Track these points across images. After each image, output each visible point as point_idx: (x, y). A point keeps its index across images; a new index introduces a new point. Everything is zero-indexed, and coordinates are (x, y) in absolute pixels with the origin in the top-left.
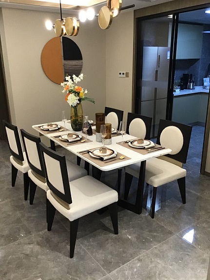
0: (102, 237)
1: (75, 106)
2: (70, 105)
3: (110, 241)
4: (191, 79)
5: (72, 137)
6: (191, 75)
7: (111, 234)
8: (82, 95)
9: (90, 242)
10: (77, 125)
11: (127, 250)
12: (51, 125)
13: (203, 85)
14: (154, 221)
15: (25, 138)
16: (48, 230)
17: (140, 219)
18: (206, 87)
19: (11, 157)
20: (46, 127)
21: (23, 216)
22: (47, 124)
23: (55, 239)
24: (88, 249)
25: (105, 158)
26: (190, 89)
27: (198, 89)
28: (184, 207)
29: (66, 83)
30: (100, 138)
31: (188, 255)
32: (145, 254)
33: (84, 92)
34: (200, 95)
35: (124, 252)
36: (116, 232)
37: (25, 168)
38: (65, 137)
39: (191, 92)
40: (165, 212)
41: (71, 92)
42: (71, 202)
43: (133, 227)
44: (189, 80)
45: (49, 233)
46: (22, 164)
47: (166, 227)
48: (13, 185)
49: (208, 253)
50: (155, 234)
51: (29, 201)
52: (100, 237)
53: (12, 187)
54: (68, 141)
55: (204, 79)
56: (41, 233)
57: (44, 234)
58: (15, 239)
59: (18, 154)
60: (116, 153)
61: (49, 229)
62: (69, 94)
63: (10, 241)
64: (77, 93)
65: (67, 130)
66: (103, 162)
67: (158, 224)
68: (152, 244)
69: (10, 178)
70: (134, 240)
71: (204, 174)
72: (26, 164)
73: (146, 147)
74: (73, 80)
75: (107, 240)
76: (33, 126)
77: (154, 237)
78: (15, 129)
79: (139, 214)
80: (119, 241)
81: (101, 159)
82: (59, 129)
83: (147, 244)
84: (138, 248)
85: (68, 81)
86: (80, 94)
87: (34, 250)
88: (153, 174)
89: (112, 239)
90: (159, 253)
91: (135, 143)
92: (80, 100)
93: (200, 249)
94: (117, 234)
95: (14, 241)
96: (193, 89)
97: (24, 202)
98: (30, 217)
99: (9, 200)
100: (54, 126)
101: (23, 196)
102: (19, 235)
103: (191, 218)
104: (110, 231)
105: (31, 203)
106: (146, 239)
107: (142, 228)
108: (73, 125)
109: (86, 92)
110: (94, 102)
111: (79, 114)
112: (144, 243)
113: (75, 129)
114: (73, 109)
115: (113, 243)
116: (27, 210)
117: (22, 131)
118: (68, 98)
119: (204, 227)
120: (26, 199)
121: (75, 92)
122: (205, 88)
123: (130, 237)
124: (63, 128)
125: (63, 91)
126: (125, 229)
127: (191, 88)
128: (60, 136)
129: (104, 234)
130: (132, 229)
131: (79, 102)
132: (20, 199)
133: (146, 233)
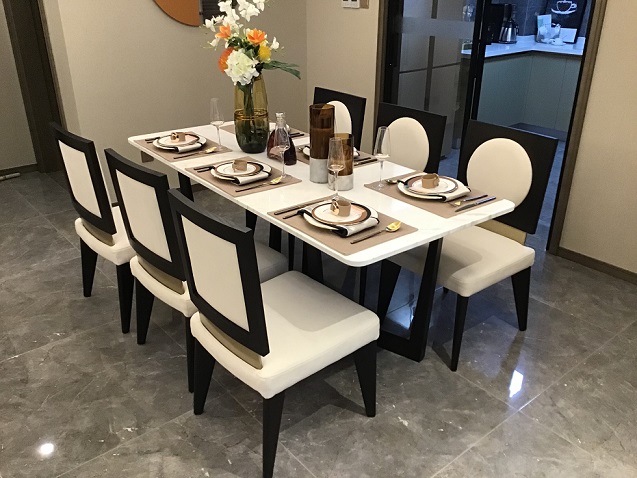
0: (336, 425)
1: (247, 86)
2: (235, 80)
3: (357, 435)
4: (509, 17)
5: (245, 169)
6: (510, 6)
7: (357, 415)
8: (266, 55)
9: (307, 440)
10: (254, 138)
11: (406, 458)
12: (181, 136)
13: (535, 32)
14: (458, 378)
15: (118, 173)
16: (196, 413)
17: (422, 375)
18: (543, 37)
19: (79, 221)
20: (166, 140)
21: (124, 376)
22: (169, 133)
23: (217, 435)
24: (306, 459)
25: (352, 229)
26: (504, 42)
27: (525, 43)
28: (523, 338)
29: (219, 19)
30: (321, 174)
31: (556, 464)
32: (449, 466)
33: (269, 45)
34: (529, 59)
35: (398, 464)
36: (370, 412)
37: (119, 254)
38: (227, 170)
39: (507, 49)
40: (482, 353)
41: (235, 44)
42: (265, 351)
43: (409, 397)
44: (505, 19)
45: (198, 421)
46: (111, 243)
47: (489, 393)
48: (87, 292)
49: (601, 458)
50: (466, 412)
51: (134, 335)
52: (331, 426)
53: (83, 297)
54: (237, 181)
55: (540, 17)
56: (176, 421)
57: (185, 424)
58: (112, 441)
59: (99, 214)
60: (374, 214)
61: (199, 410)
62: (229, 51)
63: (98, 448)
64: (252, 49)
65: (226, 150)
66: (346, 242)
67: (468, 385)
68: (463, 440)
69: (77, 274)
70: (417, 429)
71: (556, 254)
72: (121, 240)
73: (448, 196)
74: (238, 13)
75: (350, 433)
76: (131, 140)
77: (465, 420)
78: (88, 148)
79: (418, 361)
80: (380, 436)
81: (341, 233)
82: (204, 146)
83: (451, 440)
84: (430, 451)
85: (225, 14)
86: (262, 53)
87: (165, 471)
88: (458, 265)
89: (362, 430)
90: (485, 462)
91: (417, 186)
92: (259, 68)
93: (582, 446)
94: (373, 415)
95: (110, 445)
96: (513, 42)
97: (122, 339)
98: (142, 379)
99: (81, 333)
100: (189, 139)
101: (116, 321)
102: (121, 429)
103: (544, 367)
104: (355, 409)
105: (141, 340)
106: (446, 425)
107: (431, 399)
108: (241, 138)
109: (275, 45)
110: (297, 74)
111: (257, 107)
112: (443, 436)
113: (249, 148)
114: (241, 94)
115: (365, 441)
116: (132, 360)
117: (109, 155)
118: (228, 62)
119: (581, 391)
120: (126, 330)
121: (246, 44)
122: (539, 39)
123: (406, 423)
124: (215, 144)
125: (214, 43)
126: (391, 402)
127: (509, 40)
128: (211, 168)
129: (340, 417)
130: (407, 402)
131: (257, 74)
132: (110, 330)
133: (444, 411)
